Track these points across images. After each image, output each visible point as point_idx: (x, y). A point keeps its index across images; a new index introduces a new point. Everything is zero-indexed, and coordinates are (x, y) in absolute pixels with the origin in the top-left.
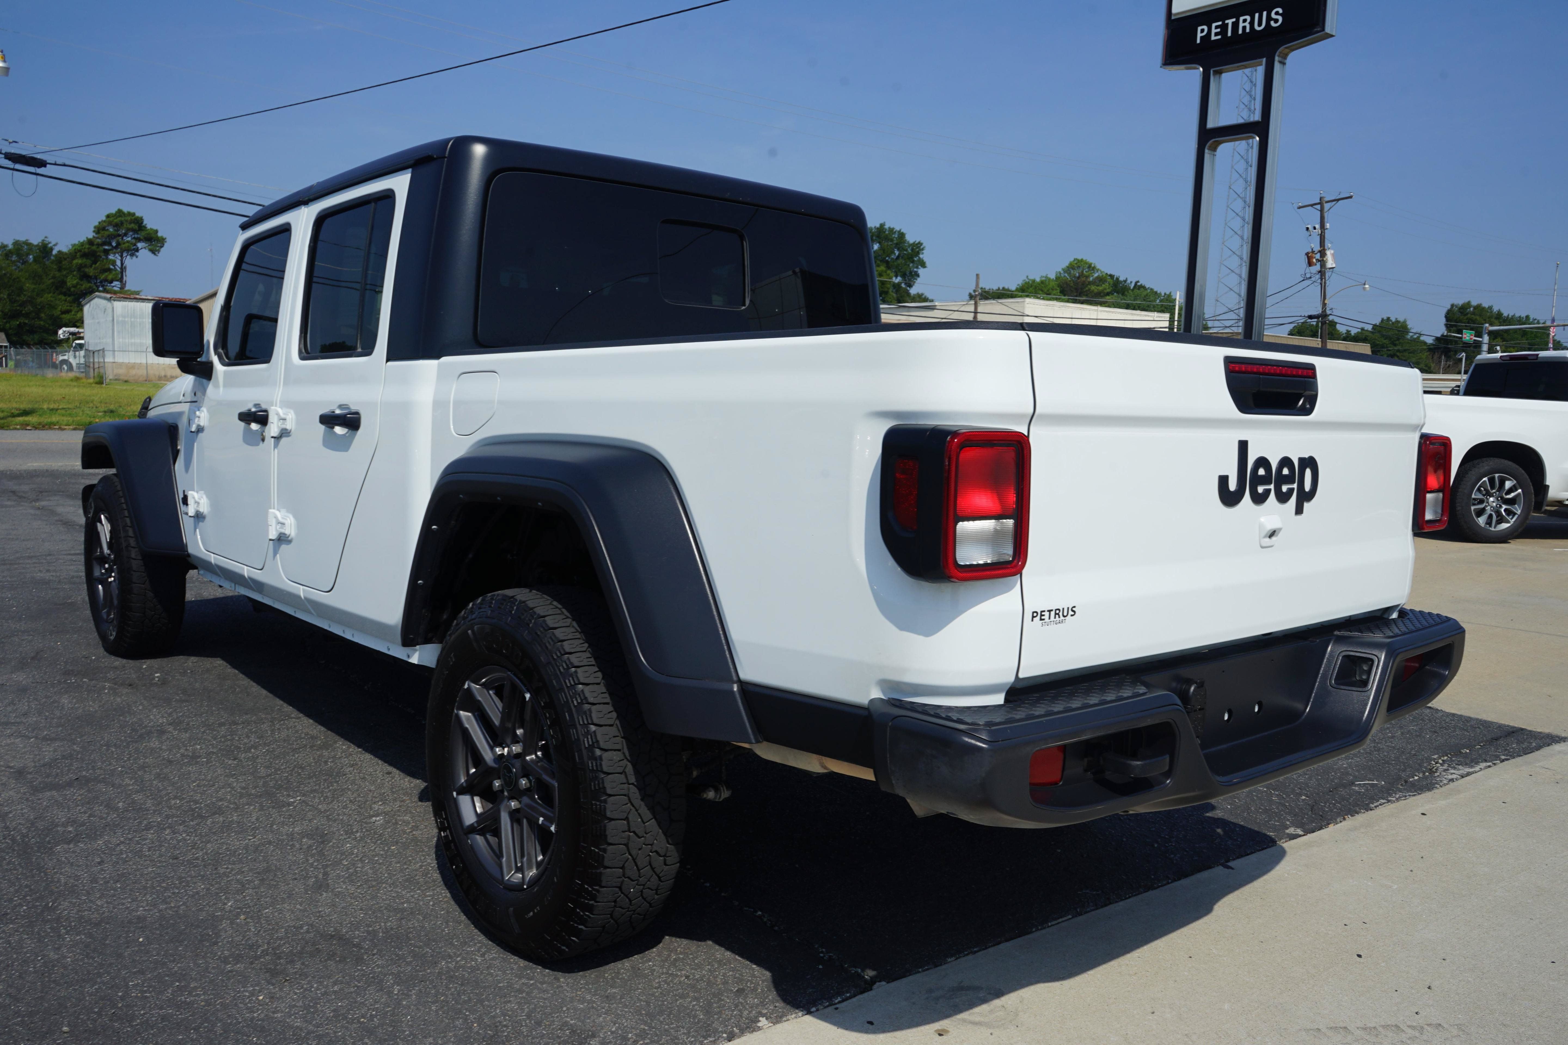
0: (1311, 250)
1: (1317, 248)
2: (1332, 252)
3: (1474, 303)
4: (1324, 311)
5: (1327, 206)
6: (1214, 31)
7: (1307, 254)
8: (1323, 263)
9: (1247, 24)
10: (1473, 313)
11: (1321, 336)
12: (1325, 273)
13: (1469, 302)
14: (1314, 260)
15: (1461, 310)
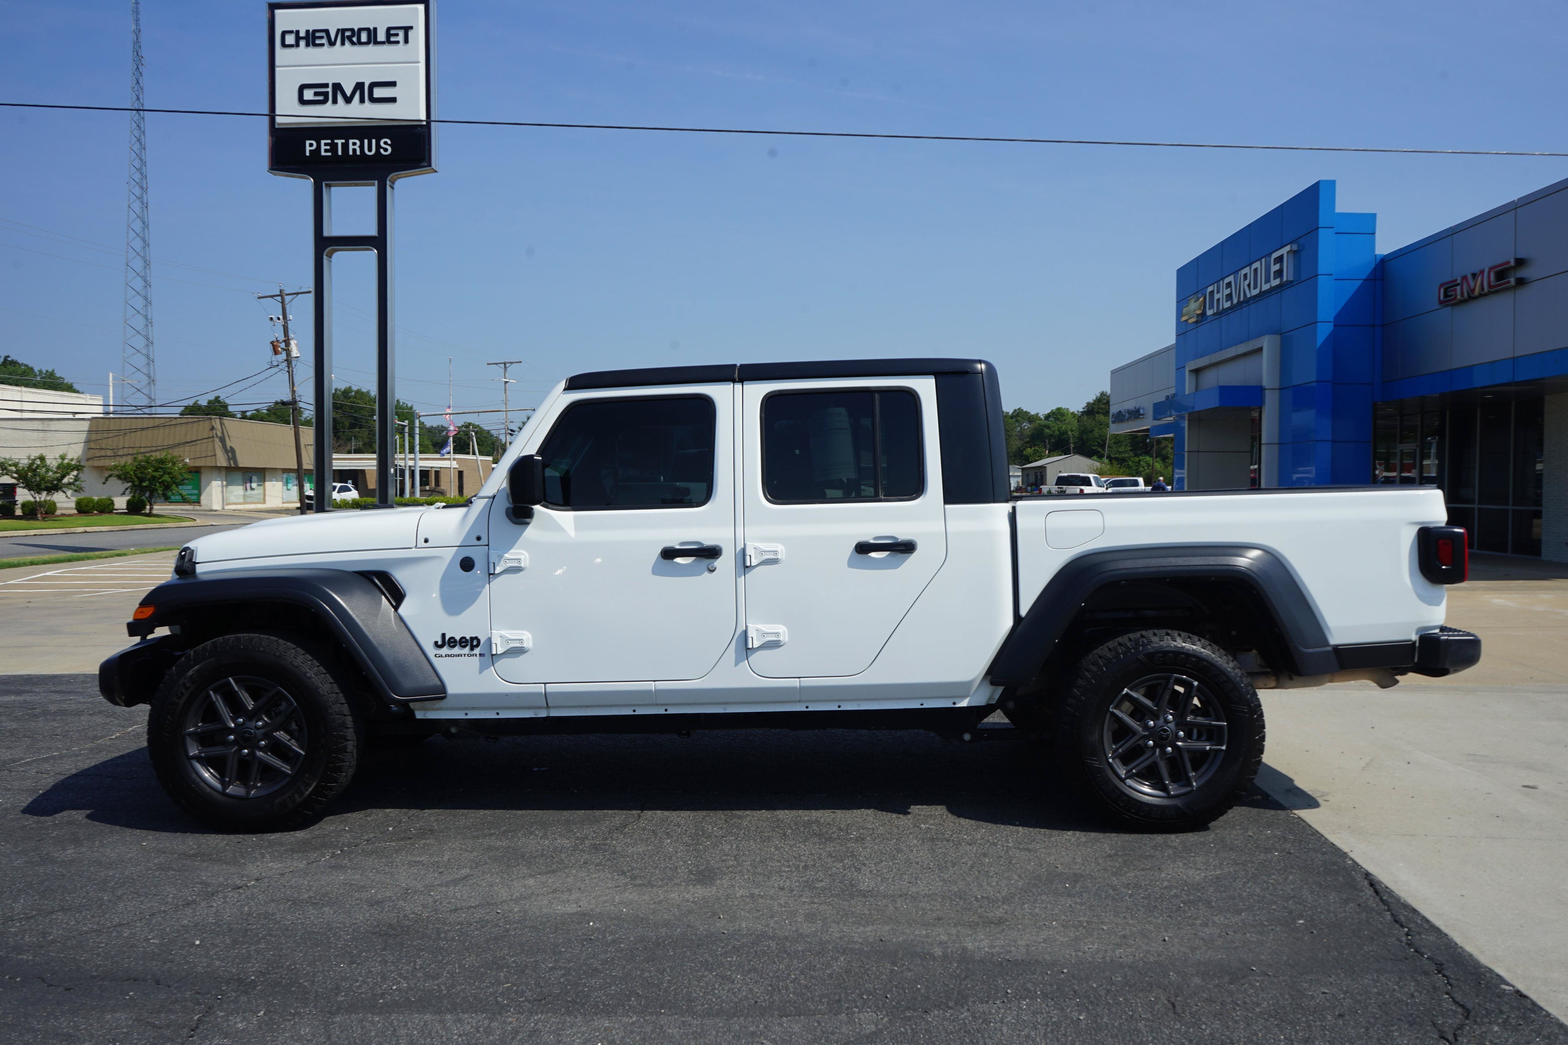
0: (275, 340)
1: (282, 338)
2: (296, 342)
3: (355, 388)
4: (294, 398)
5: (287, 299)
6: (323, 148)
7: (272, 343)
8: (288, 352)
9: (357, 147)
10: (355, 397)
11: (293, 421)
12: (291, 361)
13: (350, 387)
14: (280, 349)
15: (345, 394)
